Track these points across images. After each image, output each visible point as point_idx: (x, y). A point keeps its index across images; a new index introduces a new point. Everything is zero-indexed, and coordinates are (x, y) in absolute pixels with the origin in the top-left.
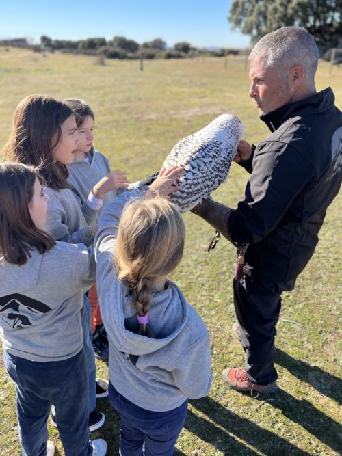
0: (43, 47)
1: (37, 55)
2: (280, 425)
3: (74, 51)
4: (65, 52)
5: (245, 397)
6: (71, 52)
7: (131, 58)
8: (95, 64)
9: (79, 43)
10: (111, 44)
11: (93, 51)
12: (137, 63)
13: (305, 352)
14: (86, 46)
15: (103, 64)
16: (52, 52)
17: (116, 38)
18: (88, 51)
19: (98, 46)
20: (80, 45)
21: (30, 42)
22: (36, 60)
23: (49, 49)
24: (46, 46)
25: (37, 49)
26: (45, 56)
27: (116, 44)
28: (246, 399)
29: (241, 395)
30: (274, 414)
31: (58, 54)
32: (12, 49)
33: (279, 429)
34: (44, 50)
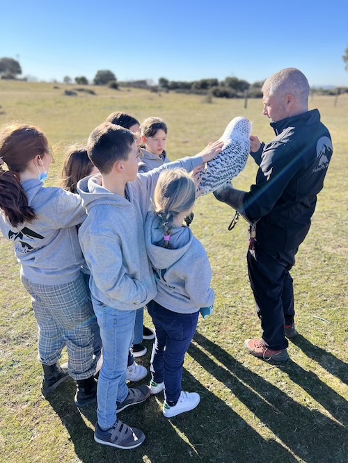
0: (160, 88)
1: (154, 94)
2: (283, 383)
3: (187, 91)
4: (178, 92)
5: (260, 360)
6: (183, 92)
7: (238, 97)
8: (203, 102)
9: (192, 83)
10: (223, 84)
11: (204, 91)
12: (242, 101)
13: (325, 342)
14: (199, 86)
15: (210, 102)
16: (167, 92)
17: (228, 79)
18: (199, 91)
19: (209, 87)
20: (193, 86)
21: (150, 84)
22: (151, 99)
23: (165, 89)
24: (164, 86)
25: (154, 89)
26: (160, 95)
27: (227, 85)
28: (261, 362)
29: (256, 358)
30: (280, 376)
31: (172, 94)
32: (133, 89)
33: (281, 386)
34: (160, 91)
